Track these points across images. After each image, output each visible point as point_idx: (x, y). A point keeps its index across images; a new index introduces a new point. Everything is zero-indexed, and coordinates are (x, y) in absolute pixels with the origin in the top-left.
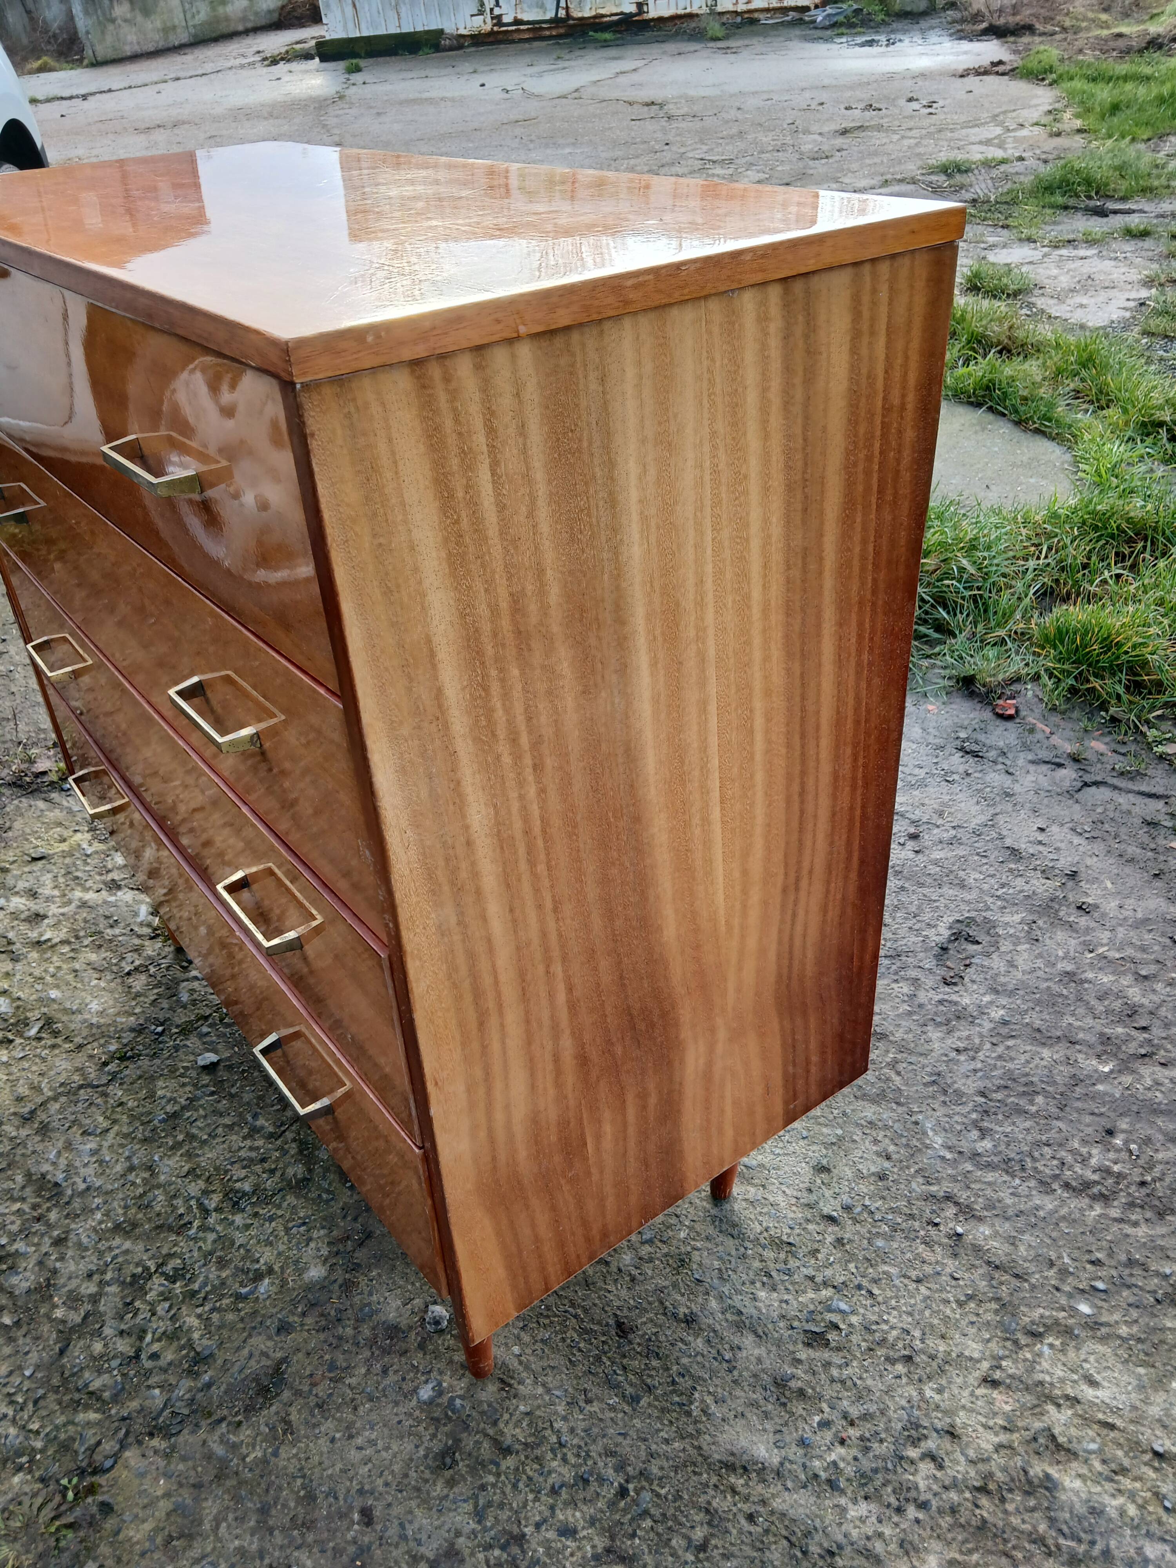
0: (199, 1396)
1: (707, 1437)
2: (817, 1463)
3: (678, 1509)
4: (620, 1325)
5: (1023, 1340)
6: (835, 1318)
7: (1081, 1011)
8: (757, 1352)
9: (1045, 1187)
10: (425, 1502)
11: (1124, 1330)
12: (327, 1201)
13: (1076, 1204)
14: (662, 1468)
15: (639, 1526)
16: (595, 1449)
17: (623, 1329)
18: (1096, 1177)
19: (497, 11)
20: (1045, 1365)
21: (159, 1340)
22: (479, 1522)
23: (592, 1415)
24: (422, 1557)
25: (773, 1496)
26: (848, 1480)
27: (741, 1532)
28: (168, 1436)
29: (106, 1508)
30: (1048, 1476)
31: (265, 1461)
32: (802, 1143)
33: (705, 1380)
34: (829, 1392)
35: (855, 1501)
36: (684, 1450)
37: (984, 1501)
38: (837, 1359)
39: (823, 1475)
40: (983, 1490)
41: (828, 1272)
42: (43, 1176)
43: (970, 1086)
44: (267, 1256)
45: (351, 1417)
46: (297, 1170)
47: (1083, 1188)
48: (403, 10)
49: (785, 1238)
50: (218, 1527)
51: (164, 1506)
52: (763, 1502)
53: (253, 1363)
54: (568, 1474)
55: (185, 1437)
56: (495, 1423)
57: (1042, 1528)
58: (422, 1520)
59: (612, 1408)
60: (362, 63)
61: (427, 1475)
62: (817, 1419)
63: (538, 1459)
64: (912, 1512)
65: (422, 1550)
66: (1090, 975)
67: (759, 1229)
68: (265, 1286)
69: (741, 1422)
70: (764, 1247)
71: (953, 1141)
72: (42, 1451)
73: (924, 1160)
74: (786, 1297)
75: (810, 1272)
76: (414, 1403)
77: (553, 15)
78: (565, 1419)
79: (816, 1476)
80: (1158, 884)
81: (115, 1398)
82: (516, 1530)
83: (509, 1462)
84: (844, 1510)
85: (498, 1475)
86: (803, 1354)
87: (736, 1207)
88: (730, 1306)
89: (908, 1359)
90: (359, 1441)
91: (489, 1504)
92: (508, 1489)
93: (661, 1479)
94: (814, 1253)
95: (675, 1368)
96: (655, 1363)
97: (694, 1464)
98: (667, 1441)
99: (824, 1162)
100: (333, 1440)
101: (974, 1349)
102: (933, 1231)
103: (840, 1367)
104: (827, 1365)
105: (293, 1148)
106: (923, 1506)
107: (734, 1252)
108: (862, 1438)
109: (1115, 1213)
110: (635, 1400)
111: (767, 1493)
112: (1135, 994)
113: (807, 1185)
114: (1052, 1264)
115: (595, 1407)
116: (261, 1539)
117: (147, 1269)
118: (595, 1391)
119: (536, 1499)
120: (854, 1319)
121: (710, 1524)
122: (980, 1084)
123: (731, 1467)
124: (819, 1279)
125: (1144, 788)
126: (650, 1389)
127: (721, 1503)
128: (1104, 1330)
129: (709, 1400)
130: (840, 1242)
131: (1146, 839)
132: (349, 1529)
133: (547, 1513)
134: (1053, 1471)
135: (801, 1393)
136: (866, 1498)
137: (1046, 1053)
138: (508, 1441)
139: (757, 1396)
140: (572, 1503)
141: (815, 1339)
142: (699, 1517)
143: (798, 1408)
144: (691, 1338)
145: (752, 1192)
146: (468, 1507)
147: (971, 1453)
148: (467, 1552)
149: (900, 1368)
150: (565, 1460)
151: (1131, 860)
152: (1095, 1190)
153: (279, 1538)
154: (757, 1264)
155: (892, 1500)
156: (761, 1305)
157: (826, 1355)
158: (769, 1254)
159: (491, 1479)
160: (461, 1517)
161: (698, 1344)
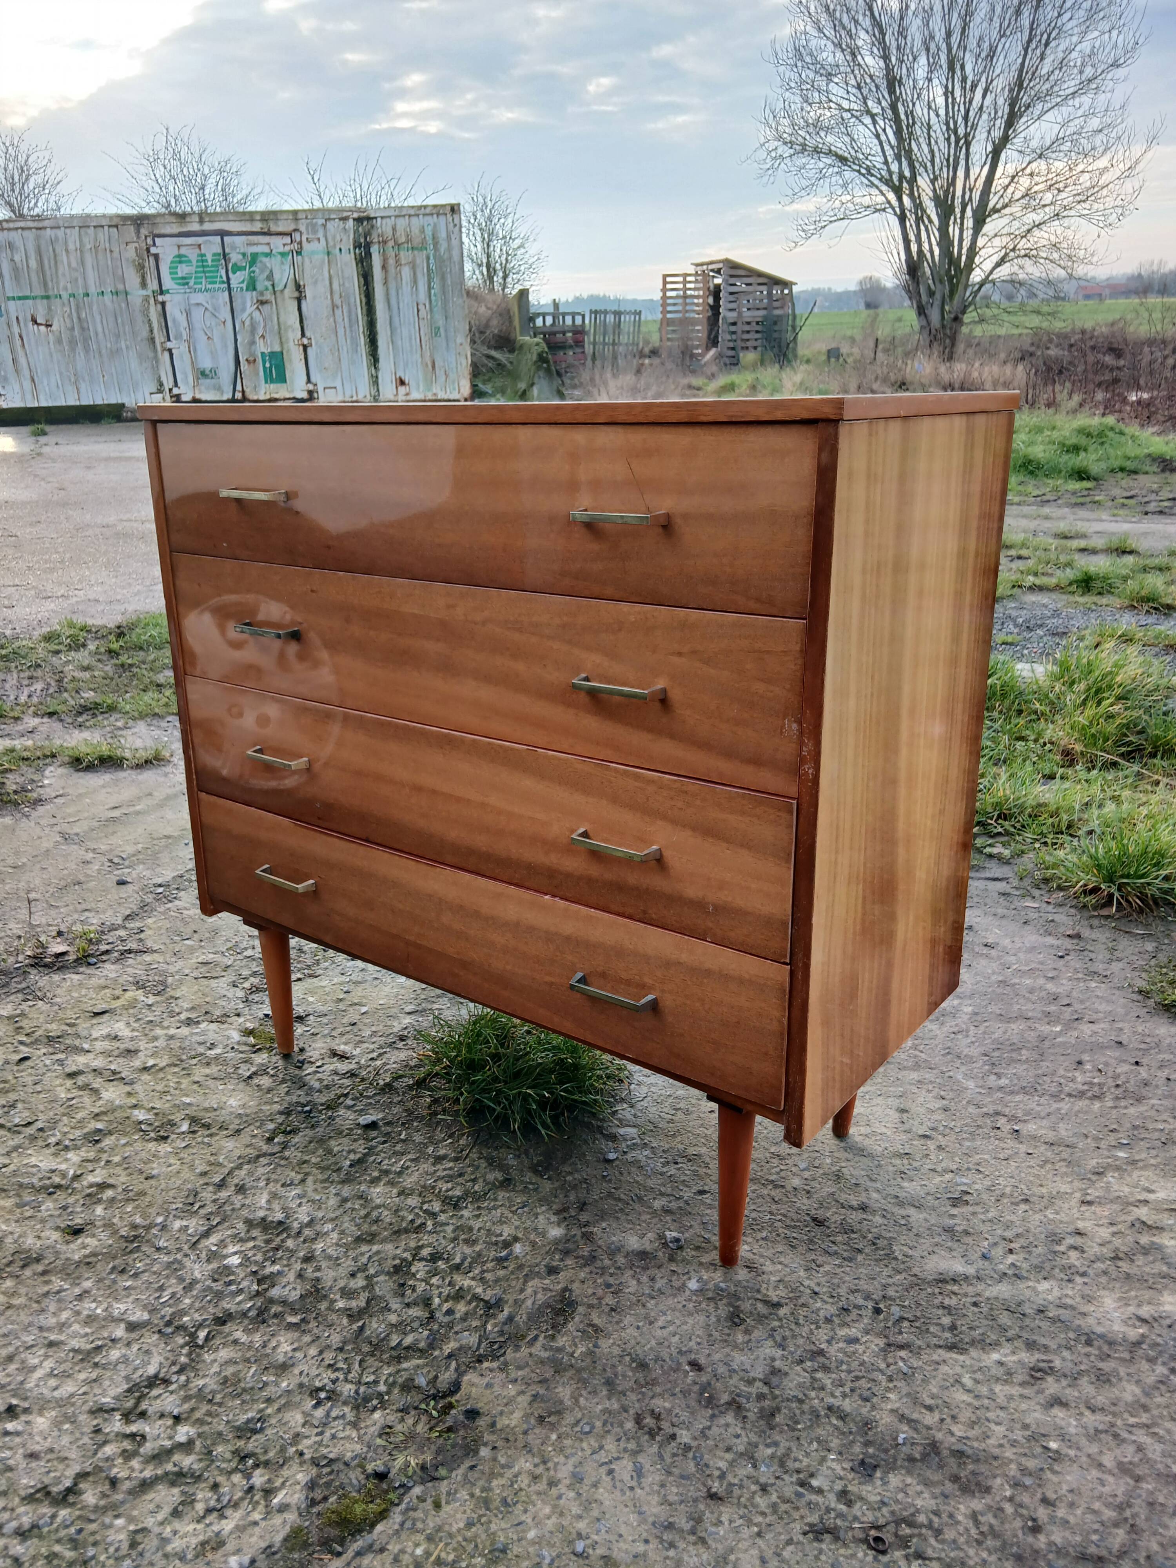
0: (506, 1328)
1: (917, 1269)
2: (1001, 1267)
3: (922, 1311)
4: (814, 1219)
5: (1094, 1178)
6: (963, 1188)
7: (1021, 1001)
8: (921, 1216)
9: (1056, 1097)
10: (736, 1346)
11: (1153, 1161)
12: (536, 1190)
13: (1082, 1104)
14: (896, 1292)
15: (901, 1327)
16: (842, 1291)
17: (819, 1222)
18: (1086, 1087)
19: (176, 391)
20: (1116, 1187)
21: (446, 1301)
22: (784, 1350)
23: (827, 1273)
24: (754, 1379)
25: (983, 1290)
26: (1027, 1271)
27: (974, 1313)
28: (496, 1358)
29: (472, 1414)
30: (1153, 1243)
31: (591, 1353)
33: (895, 1238)
34: (984, 1228)
35: (1038, 1282)
36: (905, 1278)
37: (1120, 1263)
38: (978, 1209)
39: (1010, 1272)
40: (1116, 1258)
41: (943, 1165)
42: (263, 1219)
43: (975, 1051)
44: (507, 1232)
45: (643, 1311)
46: (495, 1175)
47: (1081, 1094)
48: (83, 386)
49: (901, 1151)
50: (577, 1401)
51: (524, 1400)
52: (979, 1295)
53: (539, 1296)
54: (832, 1310)
55: (510, 1354)
56: (758, 1291)
57: (1165, 1268)
58: (739, 1359)
59: (840, 1266)
60: (47, 428)
61: (726, 1331)
62: (986, 1243)
63: (804, 1305)
64: (1079, 1280)
65: (752, 1374)
66: (1017, 981)
67: (880, 1149)
68: (518, 1248)
69: (932, 1257)
70: (890, 1158)
71: (981, 1083)
72: (388, 1393)
73: (968, 1095)
74: (923, 1183)
75: (930, 1167)
76: (688, 1293)
77: (230, 396)
78: (809, 1279)
79: (1004, 1274)
80: (1027, 927)
81: (431, 1346)
82: (815, 1349)
83: (782, 1312)
84: (1034, 1288)
85: (780, 1320)
86: (955, 1211)
87: (858, 1140)
88: (887, 1195)
89: (1026, 1201)
90: (660, 1323)
91: (784, 1338)
92: (793, 1326)
93: (899, 1297)
94: (927, 1156)
95: (870, 1236)
96: (854, 1235)
97: (918, 1285)
98: (890, 1277)
99: (902, 1107)
100: (638, 1328)
101: (1065, 1188)
102: (998, 1132)
103: (983, 1213)
104: (974, 1214)
105: (483, 1164)
106: (1084, 1275)
107: (871, 1165)
108: (1023, 1247)
109: (1110, 1104)
110: (852, 1258)
111: (978, 1289)
112: (1050, 986)
113: (898, 1120)
114: (1086, 1136)
115: (827, 1268)
116: (619, 1400)
117: (405, 1260)
118: (820, 1260)
119: (818, 1327)
120: (977, 1187)
121: (950, 1314)
122: (981, 1050)
123: (944, 1281)
124: (939, 1170)
125: (988, 875)
126: (859, 1251)
127: (952, 1302)
128: (1141, 1164)
129: (905, 1249)
130: (940, 1148)
131: (1005, 903)
132: (686, 1377)
133: (831, 1334)
134: (1154, 1239)
135: (967, 1233)
136: (1045, 1279)
137: (1013, 1026)
138: (775, 1299)
139: (937, 1239)
140: (845, 1324)
141: (956, 1202)
142: (940, 1312)
143: (970, 1240)
144: (870, 1217)
145: (863, 1130)
146: (770, 1343)
147: (1099, 1241)
148: (786, 1368)
149: (1023, 1207)
150: (824, 1301)
151: (1003, 917)
152: (1089, 1094)
153: (633, 1397)
154: (891, 1168)
155: (1062, 1275)
156: (908, 1190)
157: (970, 1209)
158: (898, 1162)
159: (776, 1323)
160: (768, 1350)
161: (878, 1220)
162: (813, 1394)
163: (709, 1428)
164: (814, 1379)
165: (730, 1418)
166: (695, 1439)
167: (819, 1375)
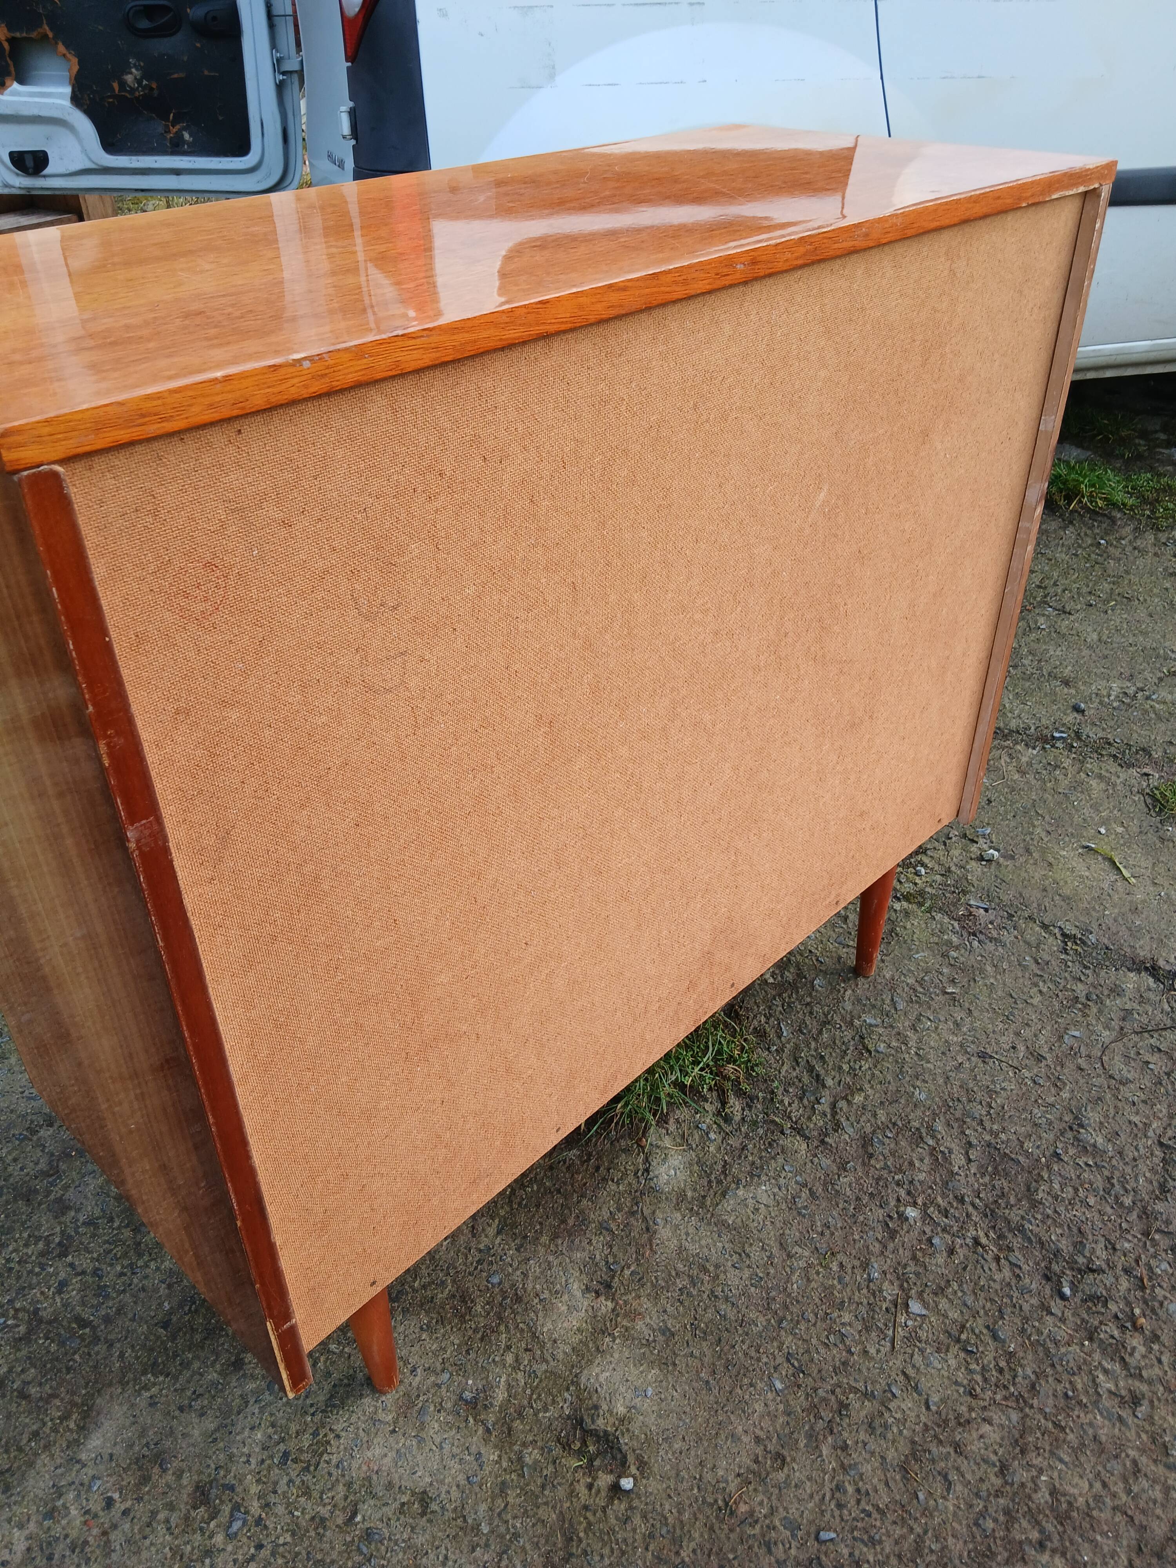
1: (119, 1390)
2: (71, 1495)
3: (60, 1371)
6: (224, 1517)
8: (196, 1433)
14: (97, 1353)
15: (53, 1341)
16: (127, 1298)
22: (84, 1223)
23: (156, 1290)
24: (67, 1192)
25: (52, 1456)
26: (49, 1528)
27: (27, 1425)
32: (461, 1479)
33: (174, 1384)
34: (141, 1510)
35: (28, 1537)
36: (111, 1371)
38: (174, 1519)
39: (60, 1503)
41: (280, 1509)
49: (326, 1457)
52: (47, 1447)
54: (108, 1280)
59: (160, 1305)
62: (116, 1496)
63: (125, 1255)
65: (73, 1191)
67: (338, 1427)
69: (128, 1421)
70: (315, 1434)
74: (253, 1461)
75: (282, 1487)
78: (158, 1269)
79: (60, 1496)
82: (71, 1250)
84: (21, 1526)
85: (119, 1228)
86: (187, 1481)
87: (367, 1401)
88: (247, 1403)
91: (97, 1227)
92: (105, 1238)
93: (89, 1354)
94: (307, 1492)
95: (190, 1356)
96: (198, 1337)
97: (96, 1382)
98: (122, 1355)
99: (434, 1506)
103: (167, 1521)
104: (171, 1507)
107: (309, 1402)
108: (86, 1543)
110: (165, 1325)
111: (56, 1450)
113: (396, 1481)
115: (163, 1292)
118: (178, 1290)
120: (219, 1539)
121: (40, 1399)
123: (86, 1414)
124: (272, 1499)
126: (173, 1336)
127: (55, 1408)
129: (155, 1390)
130: (320, 1524)
133: (79, 1270)
135: (145, 1479)
136: (29, 1549)
139: (151, 1436)
140: (84, 1287)
141: (201, 1494)
142: (48, 1390)
143: (130, 1479)
144: (218, 1367)
145: (387, 1418)
146: (97, 1212)
148: (63, 1219)
150: (122, 1274)
154: (294, 1428)
156: (246, 1433)
157: (183, 1506)
159: (116, 1225)
160: (91, 1208)
161: (213, 1376)
162: (25, 1235)
163: (43, 1151)
164: (38, 1239)
165: (43, 1165)
166: (39, 1139)
167: (41, 1245)
